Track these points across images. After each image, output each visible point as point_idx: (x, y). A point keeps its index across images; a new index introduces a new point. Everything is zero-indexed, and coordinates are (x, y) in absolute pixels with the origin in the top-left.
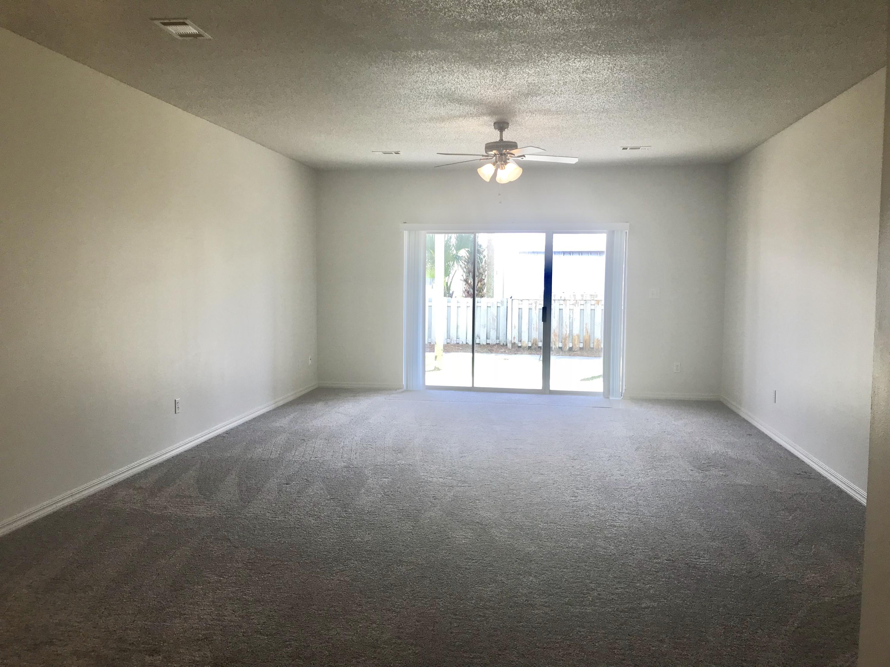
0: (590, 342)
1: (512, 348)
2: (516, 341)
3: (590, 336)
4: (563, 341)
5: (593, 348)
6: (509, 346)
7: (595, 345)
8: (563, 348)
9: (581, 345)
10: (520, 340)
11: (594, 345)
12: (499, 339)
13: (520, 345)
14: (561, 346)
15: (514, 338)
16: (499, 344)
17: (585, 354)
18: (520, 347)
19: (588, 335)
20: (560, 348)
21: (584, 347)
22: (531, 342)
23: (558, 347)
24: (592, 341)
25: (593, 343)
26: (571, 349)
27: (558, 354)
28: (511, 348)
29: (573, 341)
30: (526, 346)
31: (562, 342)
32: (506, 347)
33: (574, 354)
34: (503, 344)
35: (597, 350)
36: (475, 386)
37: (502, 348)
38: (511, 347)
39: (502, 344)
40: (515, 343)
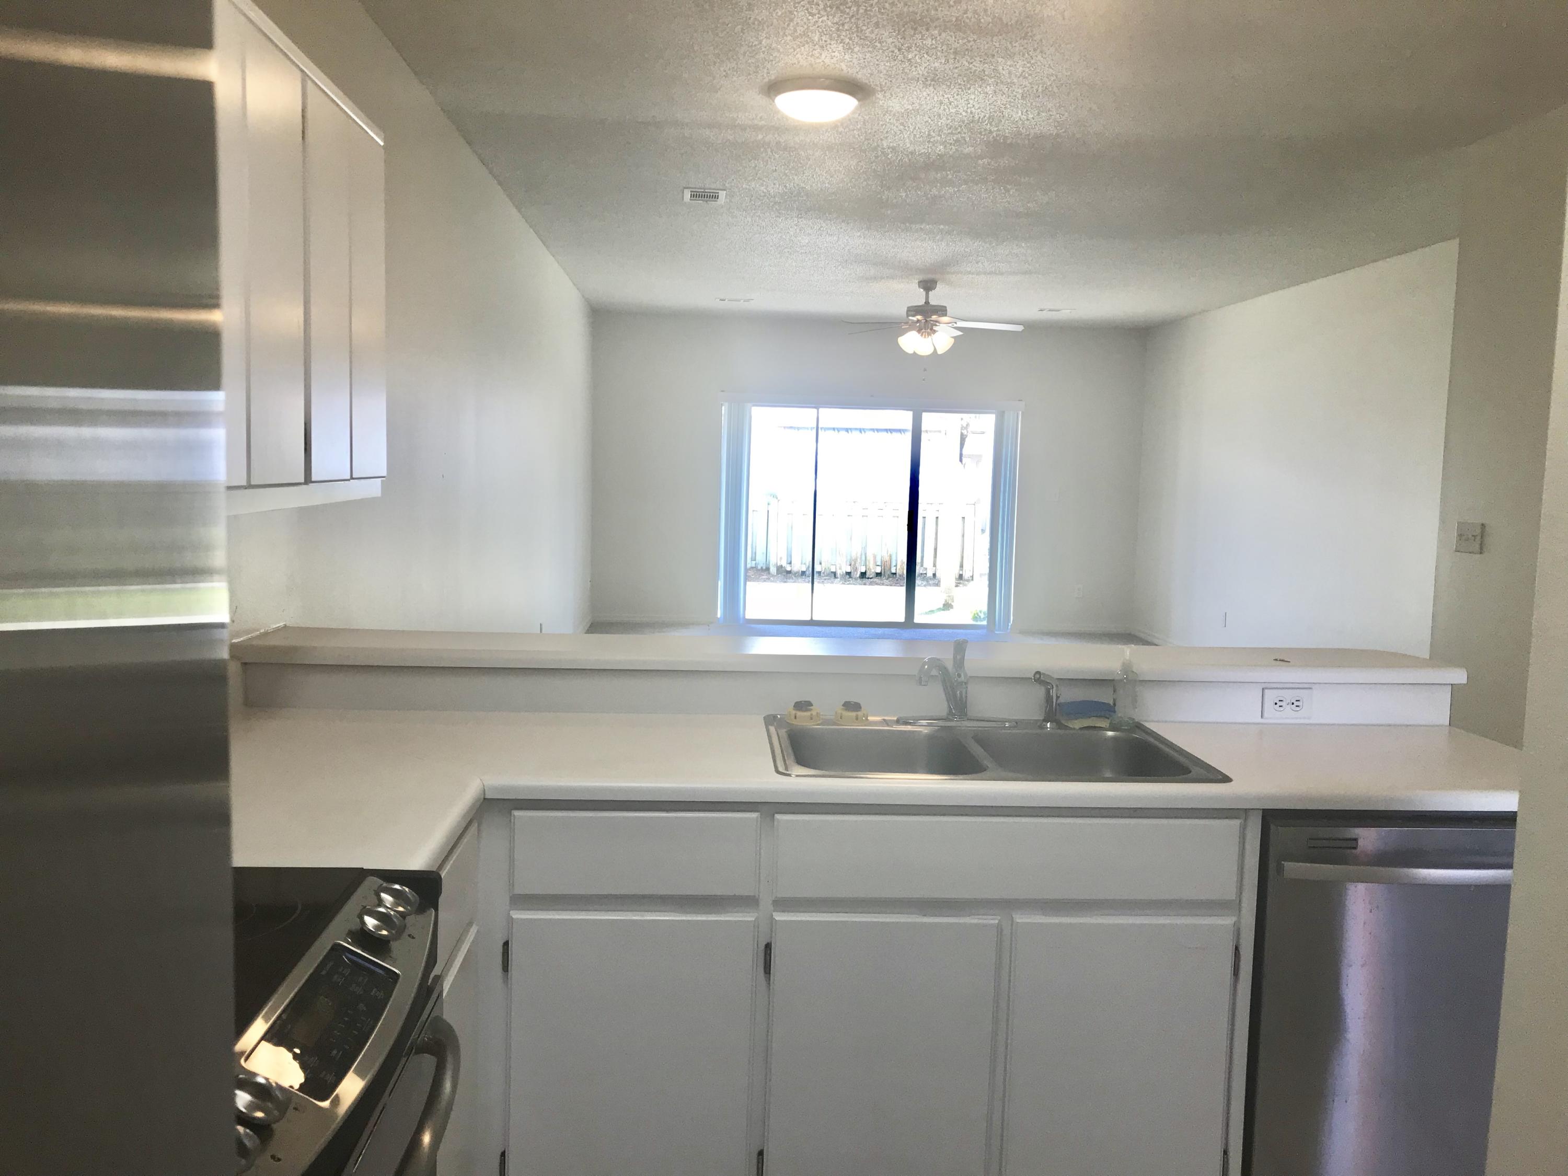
0: (891, 565)
1: (777, 574)
2: (784, 563)
3: (891, 556)
4: (853, 563)
5: (895, 574)
6: (773, 570)
7: (898, 569)
8: (852, 574)
9: (878, 570)
10: (789, 562)
11: (896, 569)
12: (755, 560)
13: (789, 569)
14: (849, 571)
15: (781, 558)
16: (755, 567)
17: (885, 581)
18: (790, 572)
19: (889, 555)
20: (849, 574)
21: (883, 572)
22: (805, 564)
23: (845, 572)
24: (894, 564)
25: (896, 566)
26: (863, 575)
27: (848, 583)
28: (775, 574)
29: (867, 564)
30: (797, 570)
31: (851, 565)
32: (767, 572)
33: (871, 582)
34: (762, 568)
35: (900, 576)
36: (814, 619)
37: (763, 574)
38: (776, 572)
39: (759, 567)
40: (782, 566)
